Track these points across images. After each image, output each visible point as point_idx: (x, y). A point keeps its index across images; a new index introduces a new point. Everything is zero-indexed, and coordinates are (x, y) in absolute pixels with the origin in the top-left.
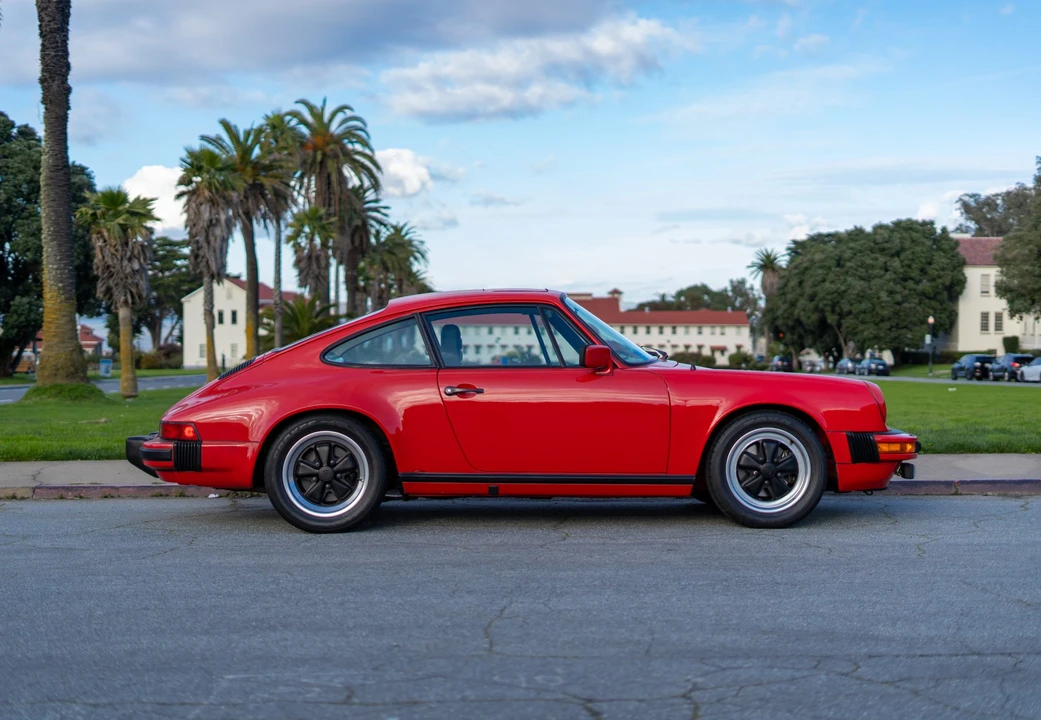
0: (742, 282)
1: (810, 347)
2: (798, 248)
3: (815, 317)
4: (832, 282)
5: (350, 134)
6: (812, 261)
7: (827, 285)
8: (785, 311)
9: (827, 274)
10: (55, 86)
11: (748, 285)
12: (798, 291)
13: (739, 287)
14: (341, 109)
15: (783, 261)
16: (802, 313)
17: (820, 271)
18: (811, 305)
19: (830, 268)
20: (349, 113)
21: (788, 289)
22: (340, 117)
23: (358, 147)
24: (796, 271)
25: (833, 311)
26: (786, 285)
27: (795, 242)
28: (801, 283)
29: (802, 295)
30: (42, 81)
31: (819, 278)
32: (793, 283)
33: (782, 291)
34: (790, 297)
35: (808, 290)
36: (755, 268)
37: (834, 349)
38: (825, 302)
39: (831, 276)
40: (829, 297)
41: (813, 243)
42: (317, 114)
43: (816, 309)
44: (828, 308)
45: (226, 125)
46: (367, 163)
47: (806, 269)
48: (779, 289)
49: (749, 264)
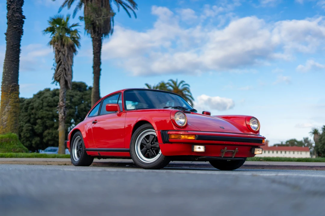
0: (307, 139)
5: (185, 89)
8: (321, 146)
10: (97, 68)
11: (309, 139)
13: (306, 140)
14: (182, 82)
15: (321, 132)
20: (184, 83)
21: (322, 139)
22: (181, 85)
23: (187, 93)
30: (93, 67)
33: (320, 140)
34: (323, 142)
36: (311, 133)
42: (175, 83)
45: (147, 85)
46: (190, 98)
48: (319, 139)
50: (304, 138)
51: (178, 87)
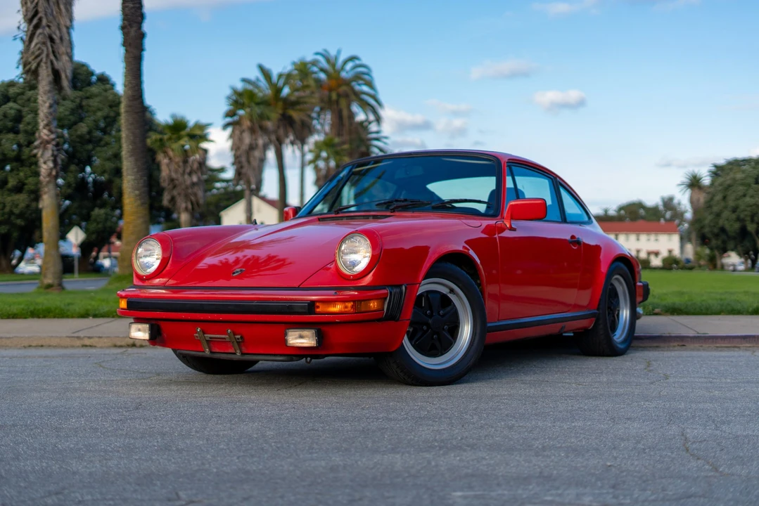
0: (671, 199)
1: (732, 250)
2: (718, 171)
3: (737, 226)
4: (752, 197)
5: (358, 77)
6: (734, 180)
7: (748, 199)
8: (711, 220)
9: (747, 190)
11: (675, 201)
12: (723, 204)
13: (668, 203)
14: (352, 58)
15: (706, 181)
16: (726, 222)
17: (741, 188)
18: (734, 216)
19: (749, 185)
20: (357, 62)
21: (714, 202)
22: (349, 66)
23: (365, 88)
24: (721, 188)
25: (752, 221)
26: (712, 199)
27: (716, 166)
28: (724, 198)
29: (725, 207)
31: (741, 193)
32: (719, 197)
33: (709, 205)
34: (715, 209)
35: (731, 203)
36: (683, 186)
37: (751, 252)
38: (746, 213)
39: (751, 192)
40: (749, 209)
41: (730, 167)
43: (738, 219)
44: (749, 219)
45: (262, 69)
46: (372, 102)
47: (730, 186)
48: (705, 203)
49: (679, 183)
50: (663, 199)
51: (338, 72)
